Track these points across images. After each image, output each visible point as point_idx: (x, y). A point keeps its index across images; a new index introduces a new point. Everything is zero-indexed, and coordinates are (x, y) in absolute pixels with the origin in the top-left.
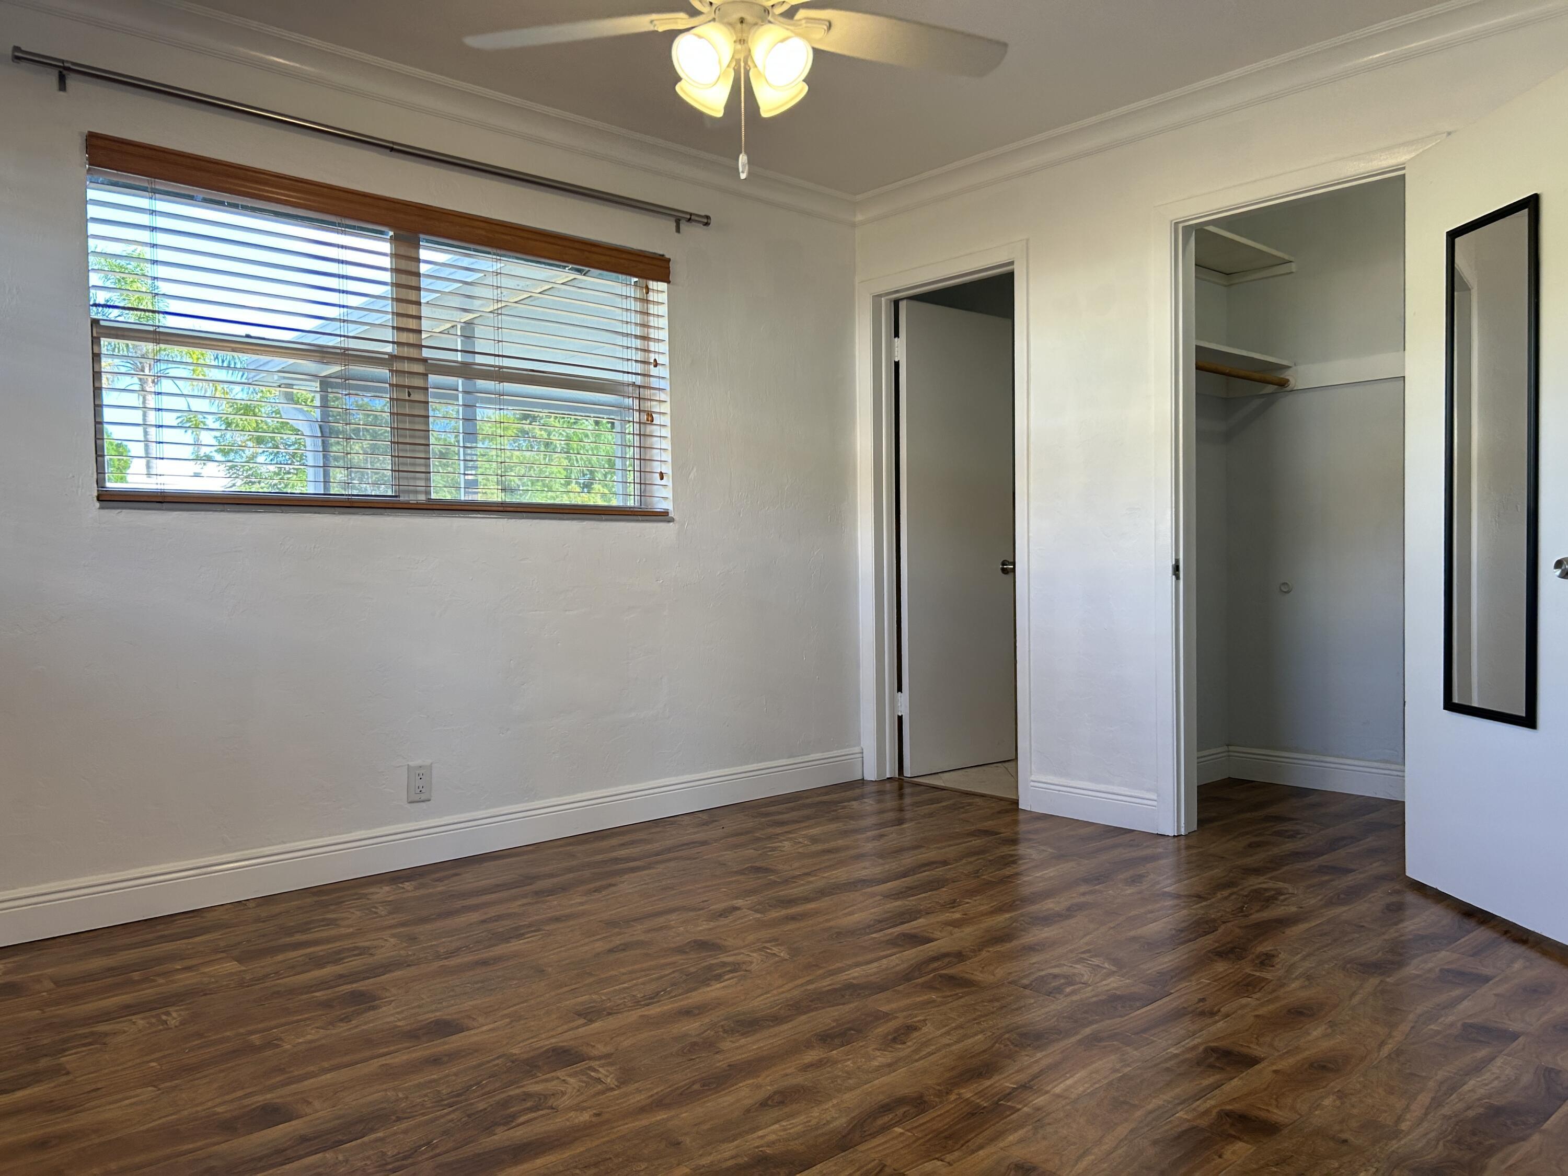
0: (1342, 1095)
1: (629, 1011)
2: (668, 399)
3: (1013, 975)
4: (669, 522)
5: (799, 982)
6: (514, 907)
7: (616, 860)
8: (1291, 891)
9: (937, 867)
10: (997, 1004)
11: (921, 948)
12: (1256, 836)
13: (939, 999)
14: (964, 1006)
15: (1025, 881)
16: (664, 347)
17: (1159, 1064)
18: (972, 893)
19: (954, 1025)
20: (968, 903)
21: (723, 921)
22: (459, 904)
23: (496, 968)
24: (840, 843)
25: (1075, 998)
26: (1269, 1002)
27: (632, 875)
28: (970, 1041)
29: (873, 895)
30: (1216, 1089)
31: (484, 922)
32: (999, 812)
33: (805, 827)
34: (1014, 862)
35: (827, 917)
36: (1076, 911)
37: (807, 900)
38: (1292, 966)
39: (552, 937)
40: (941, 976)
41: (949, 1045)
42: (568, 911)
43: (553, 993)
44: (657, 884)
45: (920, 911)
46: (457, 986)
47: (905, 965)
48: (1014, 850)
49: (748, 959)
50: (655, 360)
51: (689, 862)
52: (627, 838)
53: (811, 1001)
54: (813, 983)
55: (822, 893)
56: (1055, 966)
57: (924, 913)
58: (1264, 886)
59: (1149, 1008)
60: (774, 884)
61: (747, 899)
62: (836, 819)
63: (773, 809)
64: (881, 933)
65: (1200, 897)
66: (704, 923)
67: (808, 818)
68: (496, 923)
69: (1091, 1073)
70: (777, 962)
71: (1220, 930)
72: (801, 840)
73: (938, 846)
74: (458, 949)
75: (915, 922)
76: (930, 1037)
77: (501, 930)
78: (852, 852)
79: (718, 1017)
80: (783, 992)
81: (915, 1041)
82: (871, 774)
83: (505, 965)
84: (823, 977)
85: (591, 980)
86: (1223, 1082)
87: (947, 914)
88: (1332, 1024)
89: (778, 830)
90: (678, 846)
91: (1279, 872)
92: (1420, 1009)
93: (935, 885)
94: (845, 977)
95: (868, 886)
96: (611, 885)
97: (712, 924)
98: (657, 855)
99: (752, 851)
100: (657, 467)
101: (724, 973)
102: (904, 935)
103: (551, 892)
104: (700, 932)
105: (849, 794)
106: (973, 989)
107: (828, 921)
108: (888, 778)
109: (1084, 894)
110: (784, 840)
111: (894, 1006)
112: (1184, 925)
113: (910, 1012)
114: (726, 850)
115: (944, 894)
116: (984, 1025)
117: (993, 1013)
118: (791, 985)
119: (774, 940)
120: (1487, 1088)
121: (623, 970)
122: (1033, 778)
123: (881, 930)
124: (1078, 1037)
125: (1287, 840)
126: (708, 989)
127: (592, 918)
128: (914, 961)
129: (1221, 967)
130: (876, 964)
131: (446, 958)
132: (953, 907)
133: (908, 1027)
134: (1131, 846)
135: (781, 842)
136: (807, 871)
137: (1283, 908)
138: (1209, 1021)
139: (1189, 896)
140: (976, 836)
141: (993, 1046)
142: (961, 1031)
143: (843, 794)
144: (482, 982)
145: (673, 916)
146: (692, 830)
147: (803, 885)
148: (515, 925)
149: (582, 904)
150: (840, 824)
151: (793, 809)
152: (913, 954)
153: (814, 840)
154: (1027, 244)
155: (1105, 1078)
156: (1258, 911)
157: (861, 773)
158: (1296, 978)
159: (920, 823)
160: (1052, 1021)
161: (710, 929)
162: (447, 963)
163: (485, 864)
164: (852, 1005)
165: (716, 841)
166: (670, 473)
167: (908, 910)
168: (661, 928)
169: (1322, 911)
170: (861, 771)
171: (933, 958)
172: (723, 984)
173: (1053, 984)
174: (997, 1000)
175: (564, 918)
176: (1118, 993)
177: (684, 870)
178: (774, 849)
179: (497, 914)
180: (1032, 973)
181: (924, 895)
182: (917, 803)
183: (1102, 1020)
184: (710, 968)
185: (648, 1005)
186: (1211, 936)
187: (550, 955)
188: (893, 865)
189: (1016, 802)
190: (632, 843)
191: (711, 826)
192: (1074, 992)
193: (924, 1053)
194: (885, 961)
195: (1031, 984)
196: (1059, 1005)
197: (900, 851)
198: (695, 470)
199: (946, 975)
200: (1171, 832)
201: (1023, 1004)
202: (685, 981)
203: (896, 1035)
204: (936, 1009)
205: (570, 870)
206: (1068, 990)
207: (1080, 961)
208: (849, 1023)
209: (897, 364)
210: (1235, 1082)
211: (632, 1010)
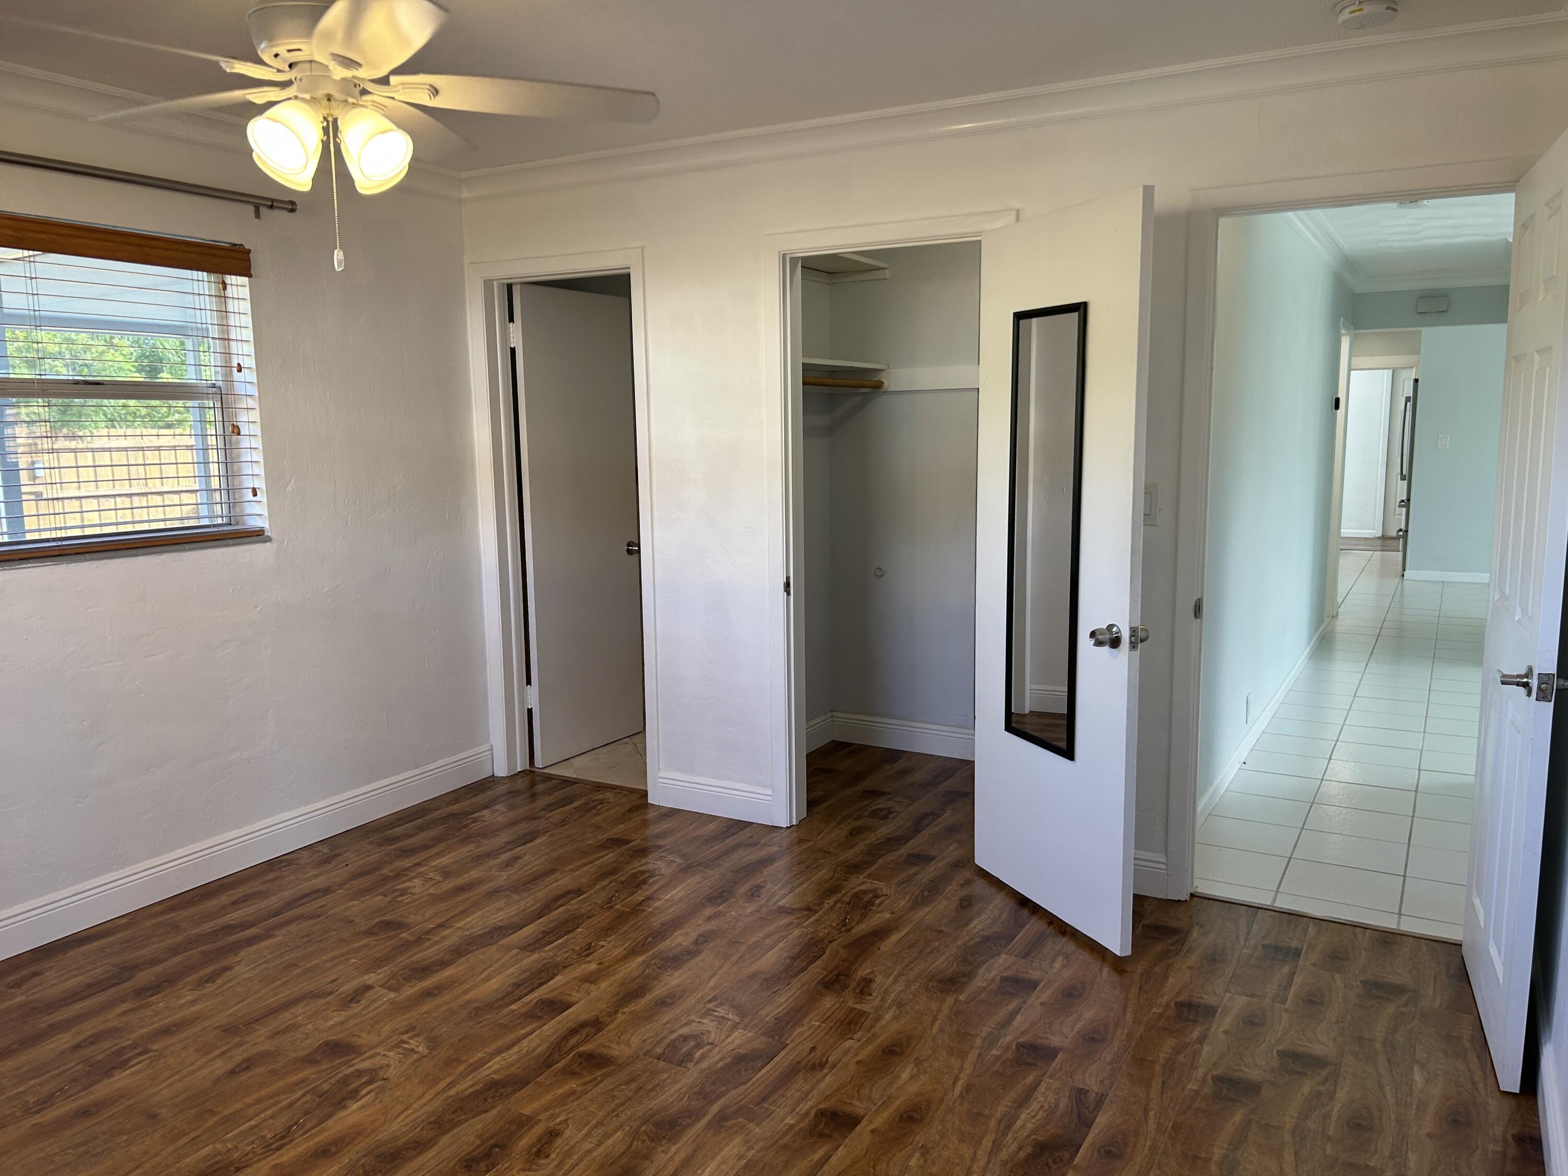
0: (925, 1151)
1: (259, 1161)
2: (257, 406)
3: (648, 1041)
4: (265, 542)
5: (442, 1085)
6: (111, 1019)
7: (229, 929)
8: (885, 892)
9: (572, 899)
10: (633, 1086)
11: (559, 1018)
12: (856, 819)
13: (579, 1088)
14: (603, 1093)
15: (656, 908)
16: (249, 349)
17: (777, 1141)
18: (607, 931)
19: (594, 1122)
20: (603, 946)
21: (356, 1008)
22: (45, 1021)
23: (100, 1119)
24: (474, 874)
25: (705, 1065)
26: (869, 1041)
27: (252, 949)
28: (610, 1141)
29: (509, 948)
30: (825, 1163)
31: (78, 1047)
32: (630, 811)
33: (436, 854)
34: (644, 882)
35: (465, 987)
36: (702, 944)
37: (443, 964)
38: (886, 992)
39: (162, 1061)
40: (580, 1055)
41: (590, 1151)
42: (178, 1016)
43: (170, 1149)
44: (278, 961)
45: (556, 965)
46: (56, 1154)
47: (545, 1046)
48: (645, 864)
49: (385, 1061)
50: (239, 365)
51: (311, 922)
52: (240, 892)
53: (455, 1112)
54: (454, 1086)
55: (458, 952)
56: (686, 1024)
57: (561, 967)
58: (863, 887)
59: (768, 1067)
60: (406, 946)
61: (379, 971)
62: (466, 840)
63: (398, 830)
64: (519, 1004)
65: (809, 910)
66: (335, 1014)
67: (438, 840)
68: (94, 1048)
69: (720, 1165)
70: (416, 1061)
71: (828, 953)
72: (432, 875)
73: (571, 867)
74: (51, 1096)
75: (551, 983)
76: (572, 1143)
77: (100, 1057)
78: (485, 888)
79: (358, 1153)
80: (424, 1105)
81: (558, 1150)
82: (501, 771)
83: (110, 1114)
84: (464, 1076)
85: (214, 1119)
86: (831, 1153)
87: (584, 966)
88: (918, 1062)
89: (407, 862)
90: (298, 899)
91: (875, 866)
92: (986, 1030)
93: (568, 925)
94: (487, 1072)
95: (505, 936)
96: (226, 969)
97: (344, 1015)
98: (275, 915)
99: (380, 897)
100: (249, 483)
101: (360, 1086)
102: (542, 1003)
103: (154, 988)
104: (331, 1028)
105: (480, 799)
106: (612, 1068)
107: (465, 992)
108: (519, 772)
109: (709, 919)
110: (414, 877)
111: (536, 1105)
112: (797, 949)
113: (551, 1111)
114: (352, 900)
115: (580, 936)
116: (623, 1117)
117: (630, 1099)
118: (432, 1093)
119: (410, 1029)
120: (1034, 1121)
121: (249, 1100)
122: (660, 775)
123: (519, 999)
124: (708, 1118)
125: (882, 822)
126: (345, 1113)
127: (207, 1023)
128: (554, 1037)
129: (828, 1002)
130: (516, 1049)
131: (38, 1112)
132: (589, 955)
133: (550, 1132)
134: (750, 845)
135: (410, 880)
136: (442, 920)
137: (878, 915)
138: (819, 1076)
139: (801, 910)
140: (607, 848)
141: (631, 1145)
142: (601, 1130)
143: (474, 800)
144: (85, 1143)
145: (299, 1009)
146: (313, 872)
147: (437, 943)
148: (116, 1047)
149: (193, 1002)
150: (472, 847)
151: (421, 829)
152: (552, 1028)
153: (446, 873)
154: (642, 251)
155: (732, 1168)
156: (858, 923)
157: (490, 768)
158: (889, 1008)
159: (553, 835)
160: (685, 1100)
161: (341, 1023)
162: (40, 1120)
163: (71, 953)
164: (494, 1112)
165: (340, 886)
166: (264, 488)
167: (544, 965)
168: (288, 1029)
169: (910, 915)
170: (491, 767)
171: (572, 1030)
172: (360, 1103)
173: (684, 1049)
174: (633, 1080)
175: (175, 1029)
176: (742, 1051)
177: (307, 936)
178: (403, 892)
179: (94, 1031)
180: (665, 1037)
181: (560, 941)
182: (549, 805)
183: (728, 1092)
184: (345, 1081)
185: (279, 1149)
186: (819, 962)
187: (161, 1090)
188: (529, 901)
189: (644, 794)
190: (246, 899)
191: (334, 863)
192: (703, 1058)
193: (567, 1166)
194: (525, 1043)
195: (663, 1053)
196: (691, 1076)
197: (536, 879)
198: (293, 481)
199: (584, 1052)
200: (784, 824)
201: (656, 1082)
202: (319, 1104)
203: (539, 1146)
204: (576, 1103)
205: (175, 951)
206: (698, 1055)
207: (708, 1013)
208: (492, 1137)
209: (513, 351)
210: (841, 1151)
211: (263, 1159)
